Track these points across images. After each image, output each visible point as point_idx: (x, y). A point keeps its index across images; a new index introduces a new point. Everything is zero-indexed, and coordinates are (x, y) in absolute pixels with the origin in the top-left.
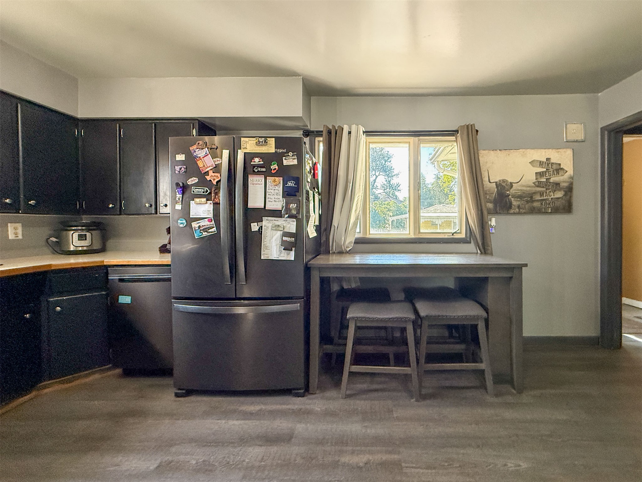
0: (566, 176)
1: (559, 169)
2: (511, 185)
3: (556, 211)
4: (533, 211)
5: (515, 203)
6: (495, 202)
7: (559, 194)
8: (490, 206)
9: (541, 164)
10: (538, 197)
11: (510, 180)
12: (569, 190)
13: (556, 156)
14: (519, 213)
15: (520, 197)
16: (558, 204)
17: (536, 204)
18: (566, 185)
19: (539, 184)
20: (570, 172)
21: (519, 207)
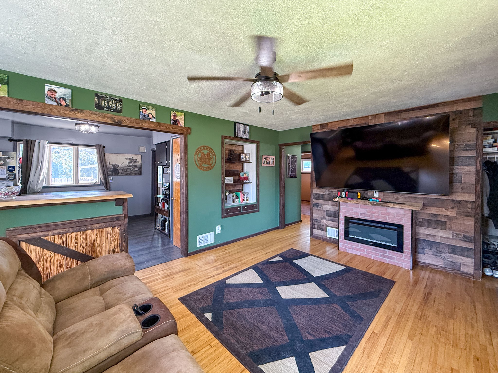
0: (139, 163)
1: (136, 161)
2: (119, 166)
3: (136, 174)
4: (127, 174)
5: (120, 172)
6: (112, 171)
7: (137, 169)
8: (110, 173)
9: (130, 159)
10: (129, 170)
11: (118, 164)
12: (140, 168)
13: (135, 157)
14: (122, 175)
15: (122, 170)
16: (136, 172)
17: (128, 172)
18: (139, 166)
19: (129, 166)
20: (141, 162)
21: (122, 173)
